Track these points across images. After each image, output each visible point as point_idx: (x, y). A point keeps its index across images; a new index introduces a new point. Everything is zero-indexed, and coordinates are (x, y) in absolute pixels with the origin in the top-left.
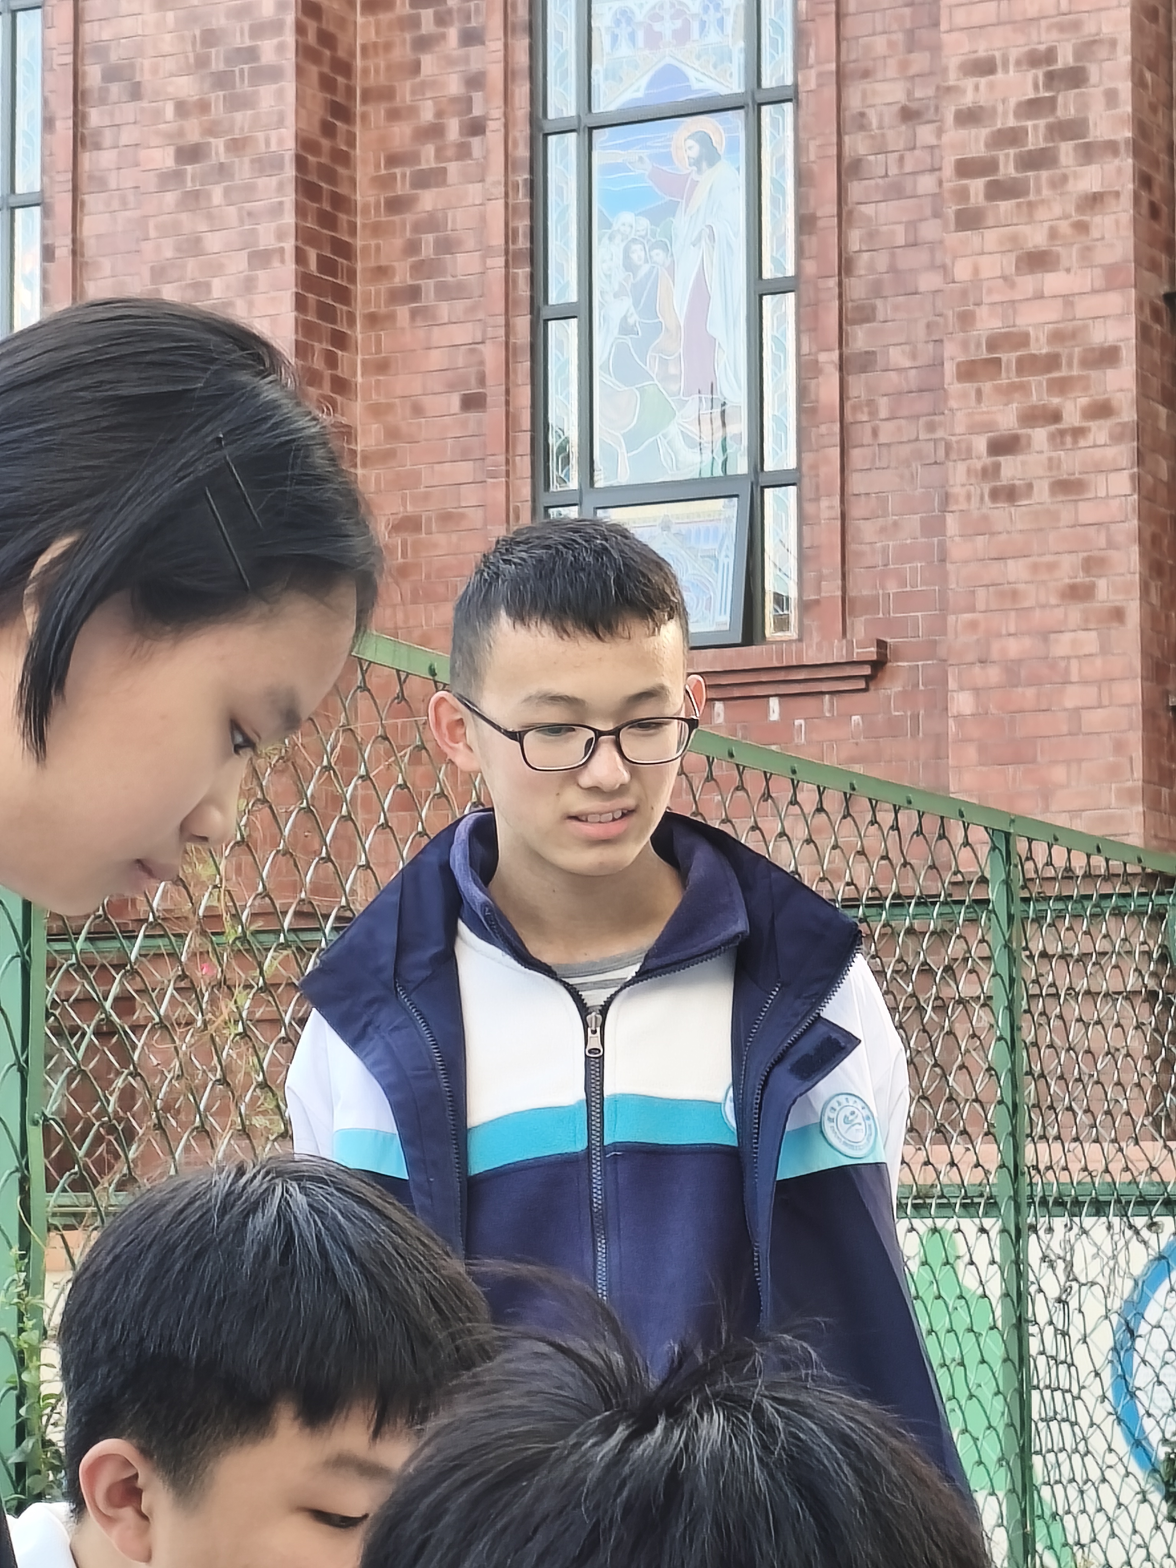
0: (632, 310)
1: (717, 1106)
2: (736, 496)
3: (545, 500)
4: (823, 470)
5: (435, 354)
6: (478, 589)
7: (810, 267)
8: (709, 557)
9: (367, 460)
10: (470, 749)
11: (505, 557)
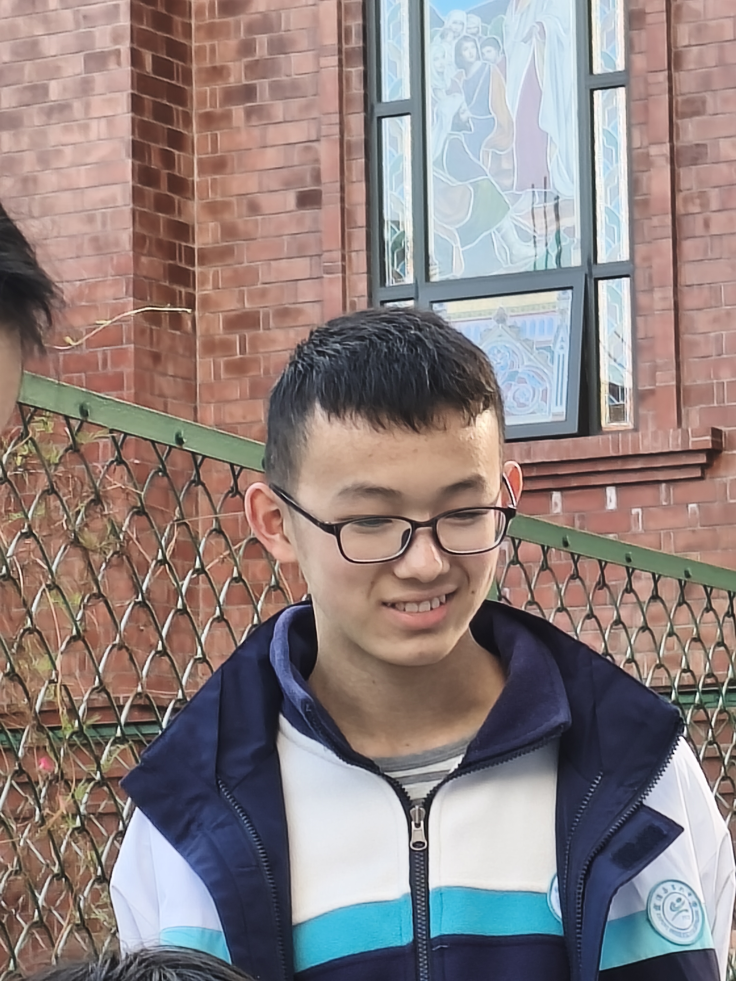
0: (465, 106)
1: (542, 896)
2: (571, 288)
3: (381, 294)
4: (657, 262)
5: (270, 153)
6: (293, 379)
7: (640, 62)
8: (544, 348)
9: (205, 258)
10: (287, 540)
11: (320, 349)
